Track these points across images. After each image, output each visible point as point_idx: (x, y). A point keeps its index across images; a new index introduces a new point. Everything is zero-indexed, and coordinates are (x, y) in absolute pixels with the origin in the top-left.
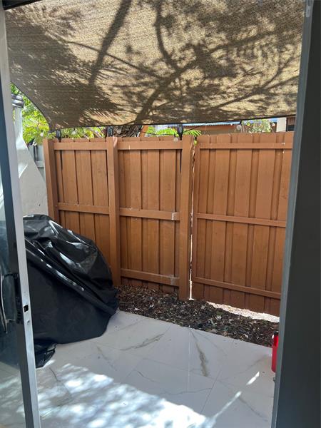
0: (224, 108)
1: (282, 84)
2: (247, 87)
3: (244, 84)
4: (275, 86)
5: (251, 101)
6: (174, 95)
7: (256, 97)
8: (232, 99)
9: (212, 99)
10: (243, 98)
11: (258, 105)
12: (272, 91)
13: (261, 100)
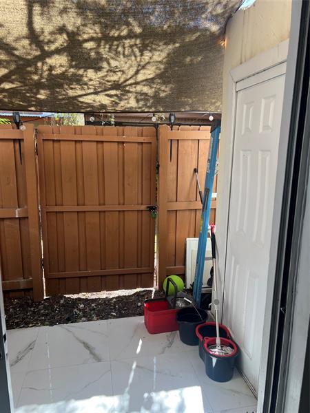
0: (81, 99)
1: (137, 83)
2: (108, 81)
3: (107, 79)
4: (131, 85)
5: (108, 95)
6: (31, 79)
7: (113, 92)
8: (92, 91)
9: (72, 89)
10: (101, 91)
11: (113, 99)
12: (127, 88)
13: (116, 95)
